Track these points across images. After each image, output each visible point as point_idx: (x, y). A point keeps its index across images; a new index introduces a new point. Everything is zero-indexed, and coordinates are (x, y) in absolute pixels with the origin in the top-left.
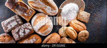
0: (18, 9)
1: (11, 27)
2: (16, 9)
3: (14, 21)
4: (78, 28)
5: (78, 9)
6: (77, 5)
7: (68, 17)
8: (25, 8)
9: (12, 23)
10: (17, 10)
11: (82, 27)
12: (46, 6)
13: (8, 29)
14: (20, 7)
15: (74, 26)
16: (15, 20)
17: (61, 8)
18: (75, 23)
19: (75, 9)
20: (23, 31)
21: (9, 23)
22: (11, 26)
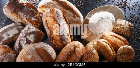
0: (22, 12)
1: (9, 37)
2: (19, 12)
3: (14, 28)
4: (115, 42)
5: (114, 19)
6: (113, 14)
7: (99, 28)
8: (32, 10)
9: (11, 30)
10: (21, 14)
11: (123, 42)
12: (66, 10)
13: (3, 40)
14: (25, 8)
15: (110, 39)
16: (16, 27)
17: (88, 18)
18: (111, 35)
19: (110, 18)
20: (25, 42)
21: (6, 31)
22: (9, 35)
